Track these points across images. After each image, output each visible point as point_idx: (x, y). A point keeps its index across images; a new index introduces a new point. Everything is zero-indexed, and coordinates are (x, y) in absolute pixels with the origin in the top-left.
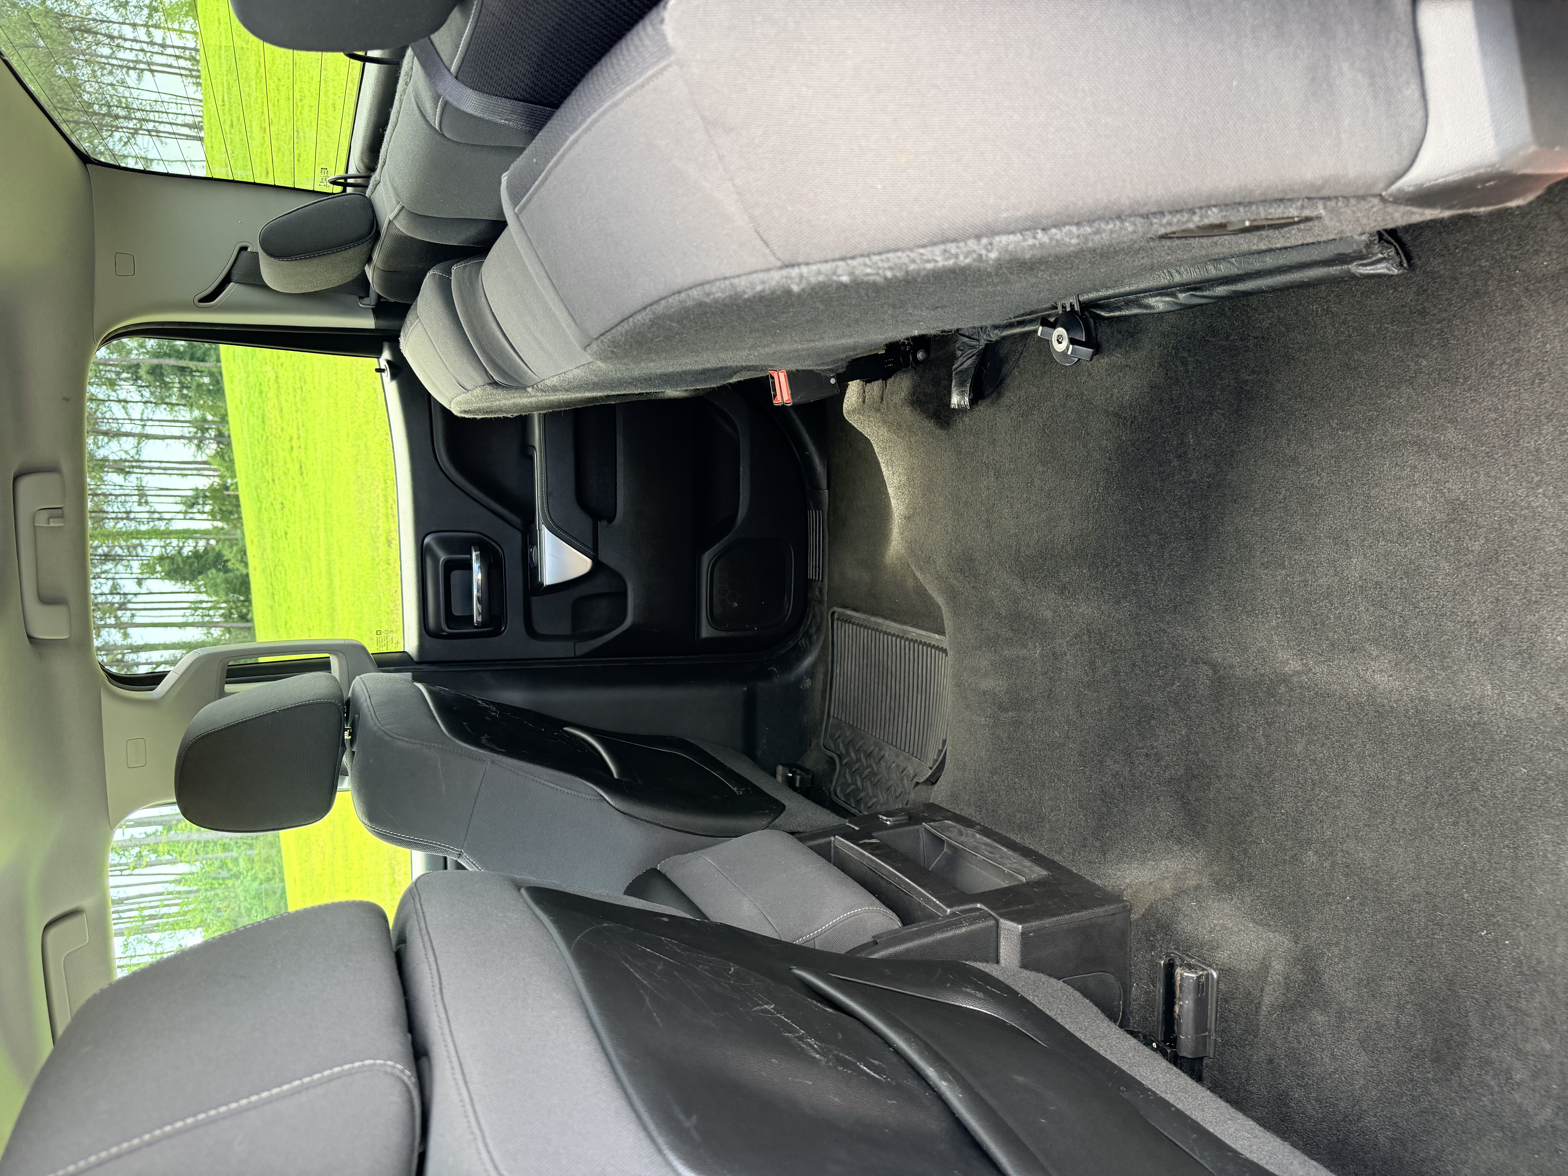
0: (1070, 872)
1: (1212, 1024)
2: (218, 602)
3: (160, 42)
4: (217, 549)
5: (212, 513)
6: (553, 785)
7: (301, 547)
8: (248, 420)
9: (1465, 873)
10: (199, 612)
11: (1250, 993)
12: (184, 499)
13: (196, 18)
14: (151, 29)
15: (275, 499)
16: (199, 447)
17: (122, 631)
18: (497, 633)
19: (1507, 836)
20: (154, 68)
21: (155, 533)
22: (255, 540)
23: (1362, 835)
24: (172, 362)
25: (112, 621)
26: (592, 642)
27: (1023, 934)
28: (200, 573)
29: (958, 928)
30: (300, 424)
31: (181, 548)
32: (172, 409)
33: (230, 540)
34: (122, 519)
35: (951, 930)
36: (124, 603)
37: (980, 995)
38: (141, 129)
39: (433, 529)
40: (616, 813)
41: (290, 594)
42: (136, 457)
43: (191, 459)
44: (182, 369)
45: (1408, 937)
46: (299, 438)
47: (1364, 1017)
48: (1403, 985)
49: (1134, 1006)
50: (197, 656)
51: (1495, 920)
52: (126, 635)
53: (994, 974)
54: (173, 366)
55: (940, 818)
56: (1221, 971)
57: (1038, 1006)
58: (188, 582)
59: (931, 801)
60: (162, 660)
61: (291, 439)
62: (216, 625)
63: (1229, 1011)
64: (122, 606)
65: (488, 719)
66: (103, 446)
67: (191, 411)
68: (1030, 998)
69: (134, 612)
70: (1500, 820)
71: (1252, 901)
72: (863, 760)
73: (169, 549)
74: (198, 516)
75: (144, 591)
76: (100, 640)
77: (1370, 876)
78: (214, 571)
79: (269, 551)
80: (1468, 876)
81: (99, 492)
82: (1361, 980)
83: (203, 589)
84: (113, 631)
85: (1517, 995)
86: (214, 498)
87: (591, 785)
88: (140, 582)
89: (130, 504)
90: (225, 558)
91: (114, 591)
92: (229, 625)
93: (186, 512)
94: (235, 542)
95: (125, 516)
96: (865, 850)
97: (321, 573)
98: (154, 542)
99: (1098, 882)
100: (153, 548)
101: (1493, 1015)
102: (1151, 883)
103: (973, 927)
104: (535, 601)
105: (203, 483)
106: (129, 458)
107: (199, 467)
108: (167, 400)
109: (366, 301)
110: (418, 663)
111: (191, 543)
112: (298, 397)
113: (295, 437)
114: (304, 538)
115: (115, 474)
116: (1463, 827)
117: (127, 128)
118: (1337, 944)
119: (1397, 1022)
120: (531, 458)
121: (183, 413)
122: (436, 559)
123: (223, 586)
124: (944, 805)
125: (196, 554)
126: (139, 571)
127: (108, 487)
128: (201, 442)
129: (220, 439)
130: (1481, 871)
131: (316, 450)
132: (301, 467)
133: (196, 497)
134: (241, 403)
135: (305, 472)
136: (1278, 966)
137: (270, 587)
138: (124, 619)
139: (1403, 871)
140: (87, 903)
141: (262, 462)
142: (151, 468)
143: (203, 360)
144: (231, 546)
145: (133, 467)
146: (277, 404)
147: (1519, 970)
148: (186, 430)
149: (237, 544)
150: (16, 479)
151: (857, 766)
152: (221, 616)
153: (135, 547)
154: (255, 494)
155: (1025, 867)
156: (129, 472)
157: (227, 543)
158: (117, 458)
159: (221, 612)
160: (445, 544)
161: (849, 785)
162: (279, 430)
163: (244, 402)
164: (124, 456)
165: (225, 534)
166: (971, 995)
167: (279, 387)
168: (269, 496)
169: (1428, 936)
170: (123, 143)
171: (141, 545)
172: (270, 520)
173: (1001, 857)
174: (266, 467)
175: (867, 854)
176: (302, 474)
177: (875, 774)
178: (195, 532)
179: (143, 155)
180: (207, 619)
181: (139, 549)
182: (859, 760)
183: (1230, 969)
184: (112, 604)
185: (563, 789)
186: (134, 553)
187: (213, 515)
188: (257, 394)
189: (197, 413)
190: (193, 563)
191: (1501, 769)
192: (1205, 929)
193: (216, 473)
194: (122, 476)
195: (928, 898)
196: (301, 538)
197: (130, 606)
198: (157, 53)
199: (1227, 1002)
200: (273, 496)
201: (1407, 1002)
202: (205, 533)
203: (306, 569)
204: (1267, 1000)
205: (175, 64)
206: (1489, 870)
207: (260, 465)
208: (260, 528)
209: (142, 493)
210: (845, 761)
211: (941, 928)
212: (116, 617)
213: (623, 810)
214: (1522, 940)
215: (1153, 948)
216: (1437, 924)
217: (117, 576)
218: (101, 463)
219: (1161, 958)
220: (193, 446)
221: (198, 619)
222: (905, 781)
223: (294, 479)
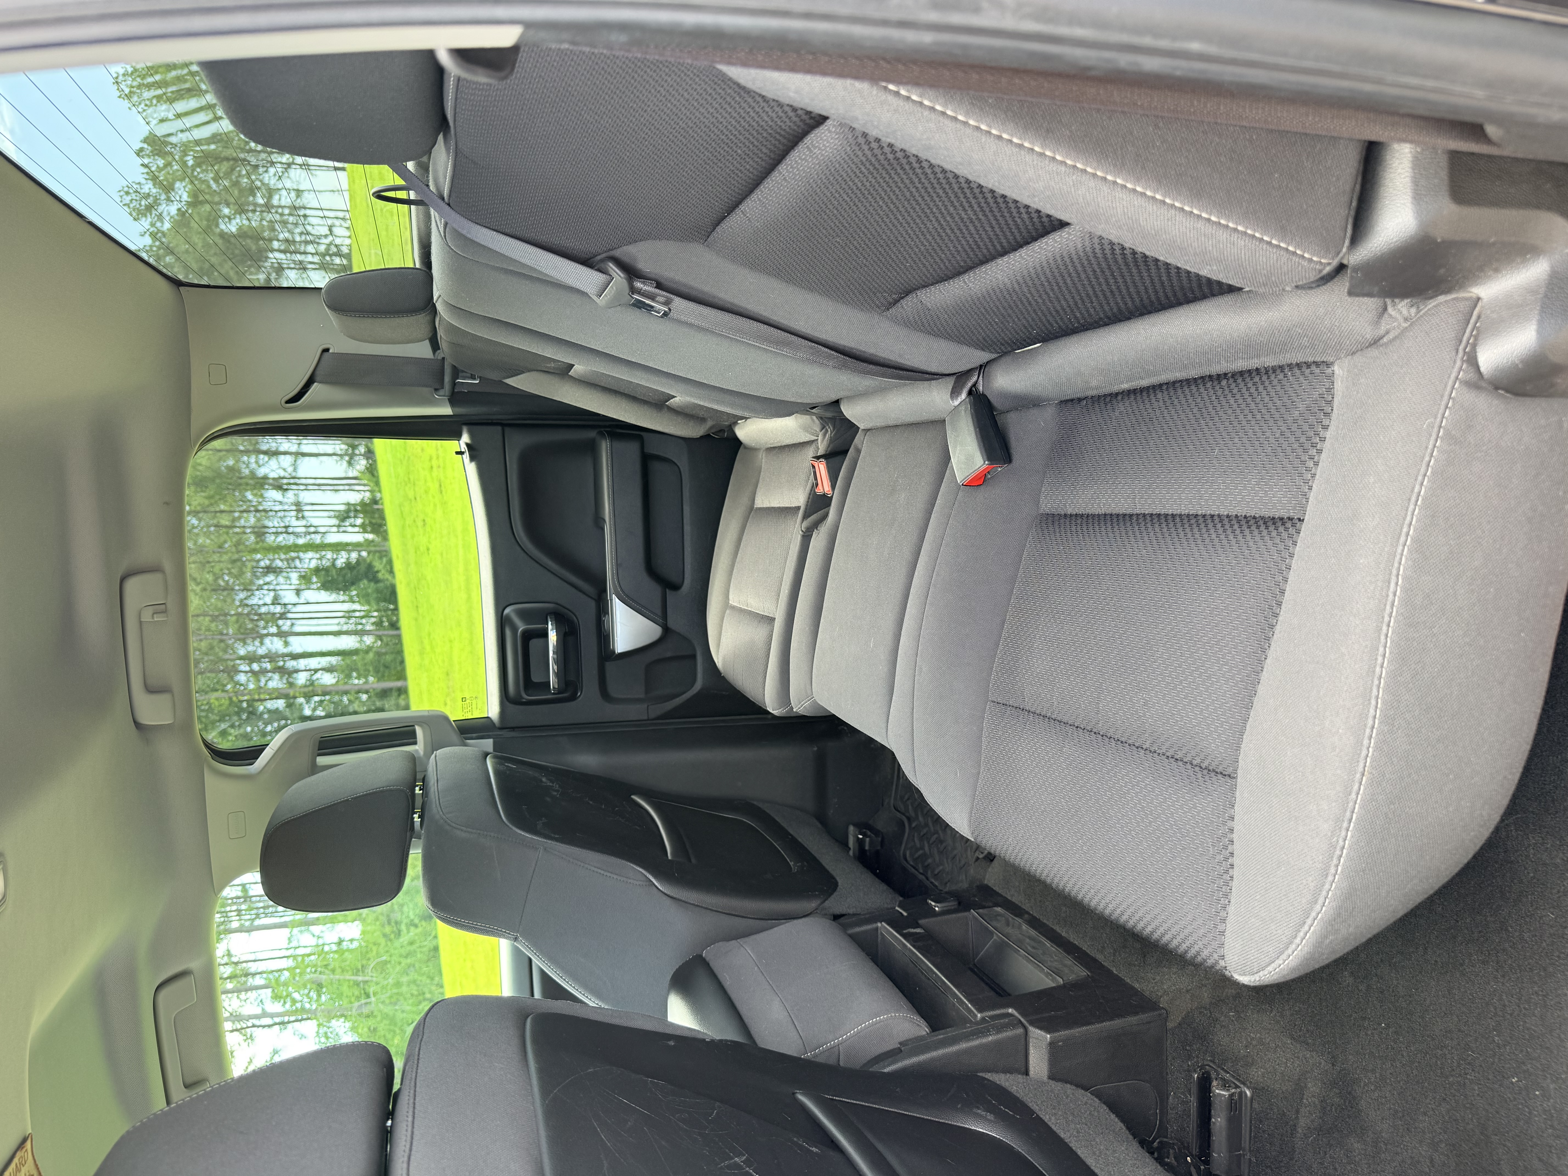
0: (1109, 972)
1: (1246, 1143)
2: (370, 611)
4: (368, 560)
5: (363, 526)
6: (602, 872)
7: (442, 562)
9: (1496, 1014)
10: (352, 620)
11: (1284, 1114)
12: (337, 514)
15: (417, 516)
16: (350, 463)
17: (283, 639)
18: (573, 698)
19: (1535, 983)
21: (310, 547)
23: (1395, 963)
25: (274, 630)
26: (667, 703)
27: (1052, 1044)
28: (353, 584)
29: (985, 1036)
31: (335, 560)
33: (379, 552)
34: (282, 533)
35: (977, 1038)
36: (284, 613)
37: (990, 1117)
38: (293, 163)
39: (512, 602)
40: (665, 898)
41: (432, 608)
42: (294, 474)
43: (343, 475)
45: (1442, 1073)
46: (438, 458)
47: (1399, 1150)
48: (1437, 1123)
49: (1172, 1114)
50: (290, 732)
51: (1525, 1068)
52: (286, 644)
53: (1014, 1089)
55: (991, 904)
56: (1254, 1090)
57: (1053, 1127)
58: (342, 593)
59: (986, 882)
60: (320, 667)
61: (431, 459)
62: (368, 633)
63: (1264, 1131)
64: (283, 616)
65: (548, 799)
66: (263, 465)
68: (1046, 1118)
69: (294, 621)
70: (1529, 964)
71: (1292, 1015)
72: (931, 824)
73: (324, 562)
74: (350, 529)
75: (302, 601)
76: (264, 648)
77: (1404, 1005)
78: (365, 581)
79: (413, 565)
80: (1498, 1019)
81: (261, 508)
82: (1396, 1112)
83: (356, 599)
84: (275, 639)
85: (1548, 1149)
86: (365, 512)
87: (641, 870)
88: (298, 592)
89: (289, 519)
90: (376, 569)
91: (276, 601)
92: (380, 633)
93: (339, 526)
94: (384, 553)
95: (284, 530)
96: (908, 941)
98: (310, 554)
99: (1137, 986)
100: (310, 560)
101: (1526, 1168)
102: (1187, 991)
103: (1000, 1036)
104: (610, 666)
105: (354, 498)
106: (287, 475)
107: (348, 483)
109: (441, 392)
110: (501, 729)
111: (344, 554)
113: (435, 458)
114: (444, 553)
115: (275, 491)
116: (1493, 967)
117: (281, 163)
118: (1373, 1071)
119: (1432, 1161)
120: (603, 529)
122: (514, 629)
123: (375, 595)
124: (996, 888)
125: (349, 566)
126: (298, 582)
127: (269, 503)
128: (351, 458)
129: (369, 455)
130: (1511, 1015)
132: (440, 486)
133: (348, 511)
136: (1313, 1088)
137: (414, 600)
138: (286, 628)
139: (1435, 1004)
140: (194, 965)
141: (404, 481)
142: (306, 485)
144: (381, 558)
145: (290, 484)
147: (1549, 1122)
148: (338, 447)
149: (385, 556)
150: (123, 580)
151: (925, 831)
152: (373, 624)
153: (293, 559)
154: (399, 513)
155: (1065, 966)
156: (287, 489)
157: (376, 554)
158: (276, 476)
159: (373, 620)
160: (524, 615)
161: (917, 850)
164: (282, 474)
165: (375, 546)
166: (981, 1116)
168: (411, 513)
169: (1460, 1075)
170: (277, 178)
171: (298, 557)
172: (413, 537)
173: (1044, 954)
174: (409, 485)
175: (909, 945)
177: (941, 842)
178: (347, 544)
179: (295, 188)
180: (360, 627)
181: (297, 562)
182: (927, 825)
183: (1263, 1088)
184: (274, 614)
185: (612, 875)
186: (293, 566)
187: (364, 528)
190: (346, 574)
191: (1529, 911)
192: (1241, 1042)
193: (367, 488)
194: (280, 492)
195: (961, 999)
196: (442, 554)
197: (290, 615)
199: (1261, 1122)
200: (415, 513)
201: (1441, 1141)
202: (357, 546)
203: (446, 583)
204: (1303, 1122)
206: (1519, 1015)
207: (403, 483)
208: (404, 545)
209: (299, 507)
210: (914, 825)
211: (967, 1037)
212: (278, 627)
213: (672, 894)
214: (1552, 1093)
215: (1190, 1057)
216: (1469, 1064)
217: (278, 588)
218: (262, 481)
219: (1195, 1071)
221: (351, 627)
222: (969, 853)
223: (434, 497)
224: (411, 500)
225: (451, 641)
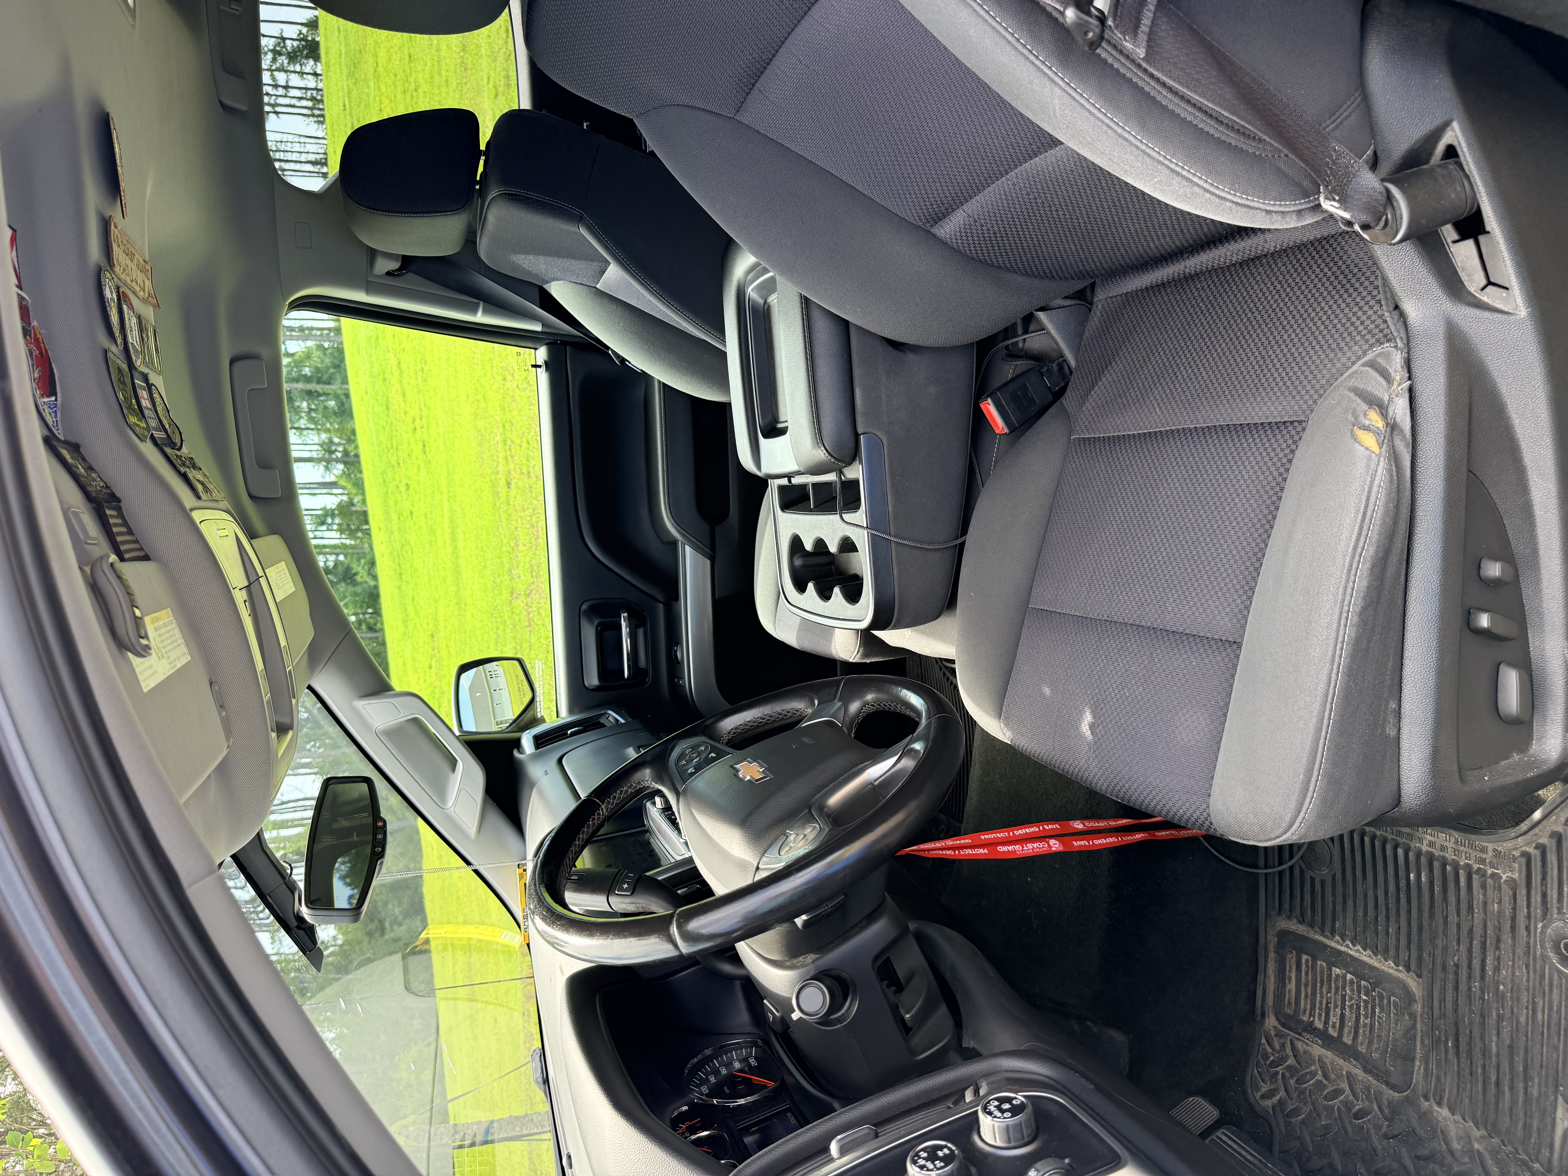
3: (284, 84)
4: (346, 562)
7: (426, 523)
8: (373, 409)
12: (314, 518)
13: (317, 59)
14: (276, 73)
15: (400, 481)
16: (327, 468)
20: (278, 109)
22: (382, 527)
24: (300, 386)
30: (422, 404)
32: (301, 434)
33: (357, 554)
41: (416, 570)
43: (320, 480)
44: (310, 394)
46: (421, 419)
54: (302, 391)
61: (414, 420)
67: (319, 434)
74: (327, 533)
78: (343, 585)
79: (396, 533)
86: (341, 515)
90: (354, 571)
97: (445, 543)
105: (331, 501)
107: (328, 487)
108: (296, 425)
112: (420, 379)
113: (418, 419)
114: (429, 513)
121: (311, 436)
123: (352, 599)
128: (329, 463)
129: (347, 460)
131: (438, 425)
132: (424, 446)
133: (326, 515)
134: (367, 393)
135: (428, 450)
137: (398, 568)
141: (387, 448)
143: (329, 383)
144: (359, 560)
146: (400, 389)
148: (315, 452)
149: (364, 558)
154: (382, 480)
157: (355, 556)
162: (402, 414)
163: (369, 391)
165: (352, 550)
167: (401, 372)
168: (394, 480)
172: (396, 502)
174: (392, 451)
176: (425, 453)
178: (325, 548)
187: (341, 531)
188: (381, 382)
189: (324, 436)
193: (343, 492)
196: (426, 515)
198: (281, 96)
200: (398, 479)
202: (335, 549)
203: (431, 544)
205: (298, 104)
207: (386, 450)
208: (387, 512)
220: (322, 467)
223: (417, 459)
224: (394, 466)
225: (436, 601)
